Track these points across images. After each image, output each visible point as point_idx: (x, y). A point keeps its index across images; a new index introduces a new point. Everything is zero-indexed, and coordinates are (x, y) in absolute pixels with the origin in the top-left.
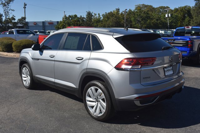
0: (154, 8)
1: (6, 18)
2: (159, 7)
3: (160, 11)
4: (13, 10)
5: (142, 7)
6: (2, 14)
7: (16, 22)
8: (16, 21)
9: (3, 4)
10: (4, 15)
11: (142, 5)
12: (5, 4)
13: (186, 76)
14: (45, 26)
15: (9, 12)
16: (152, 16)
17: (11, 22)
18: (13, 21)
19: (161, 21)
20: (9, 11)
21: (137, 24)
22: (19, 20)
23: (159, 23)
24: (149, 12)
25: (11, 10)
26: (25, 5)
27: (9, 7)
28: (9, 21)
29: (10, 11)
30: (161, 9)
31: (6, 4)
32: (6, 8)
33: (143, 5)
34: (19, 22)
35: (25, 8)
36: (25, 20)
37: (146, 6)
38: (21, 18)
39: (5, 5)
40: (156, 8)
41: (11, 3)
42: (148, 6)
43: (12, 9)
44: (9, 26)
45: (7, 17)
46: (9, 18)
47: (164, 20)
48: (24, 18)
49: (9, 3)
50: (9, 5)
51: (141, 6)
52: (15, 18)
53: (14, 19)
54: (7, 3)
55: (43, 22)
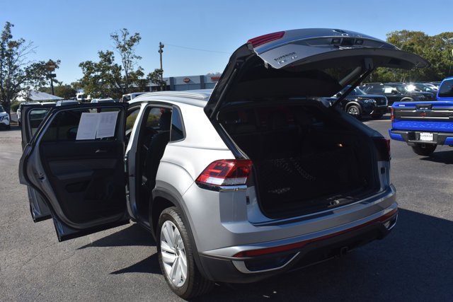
0: (427, 37)
1: (126, 72)
2: (441, 35)
3: (443, 43)
4: (139, 58)
5: (402, 37)
6: (120, 66)
7: (144, 80)
8: (145, 77)
9: (121, 47)
10: (123, 68)
11: (400, 32)
12: (124, 47)
13: (448, 192)
14: (205, 84)
15: (131, 61)
16: (422, 53)
17: (135, 79)
18: (140, 78)
19: (441, 64)
20: (131, 59)
21: (389, 73)
22: (150, 74)
23: (439, 67)
24: (415, 47)
25: (136, 57)
26: (162, 46)
27: (132, 51)
28: (132, 78)
29: (134, 60)
30: (445, 38)
31: (126, 46)
32: (126, 55)
33: (404, 32)
34: (151, 79)
35: (161, 51)
36: (161, 74)
37: (410, 34)
38: (153, 71)
39: (124, 49)
40: (434, 38)
41: (135, 44)
42: (414, 33)
43: (138, 56)
44: (132, 87)
45: (129, 71)
46: (132, 73)
47: (449, 61)
48: (160, 72)
49: (132, 45)
50: (132, 48)
51: (400, 34)
52: (142, 71)
53: (142, 74)
54: (129, 45)
55: (202, 77)
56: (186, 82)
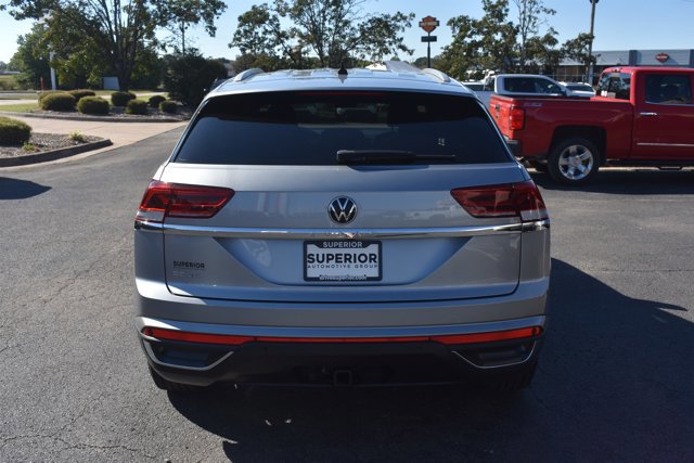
1: (525, 37)
4: (552, 12)
6: (518, 27)
7: (556, 52)
8: (558, 47)
15: (535, 18)
17: (540, 51)
18: (549, 48)
20: (535, 15)
22: (568, 43)
25: (545, 10)
28: (533, 47)
29: (542, 15)
34: (568, 52)
36: (590, 44)
38: (576, 37)
43: (548, 8)
45: (530, 36)
46: (536, 40)
48: (588, 39)
52: (555, 36)
53: (554, 42)
56: (660, 60)
